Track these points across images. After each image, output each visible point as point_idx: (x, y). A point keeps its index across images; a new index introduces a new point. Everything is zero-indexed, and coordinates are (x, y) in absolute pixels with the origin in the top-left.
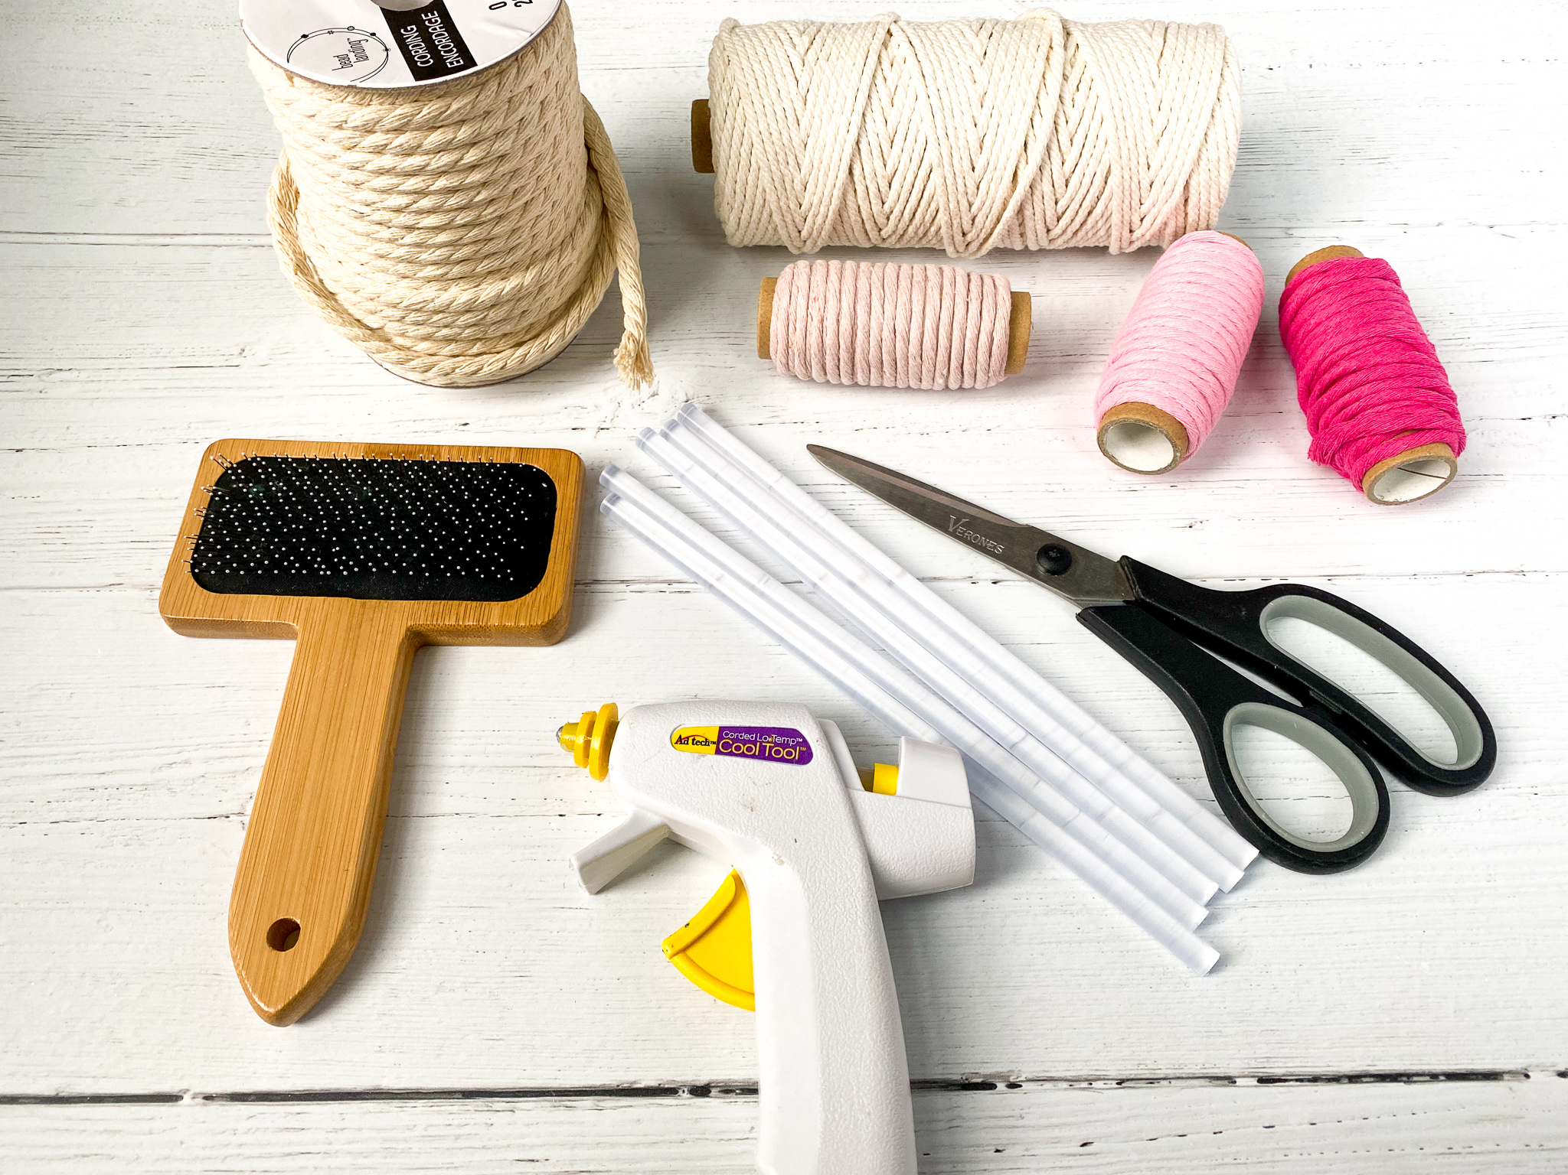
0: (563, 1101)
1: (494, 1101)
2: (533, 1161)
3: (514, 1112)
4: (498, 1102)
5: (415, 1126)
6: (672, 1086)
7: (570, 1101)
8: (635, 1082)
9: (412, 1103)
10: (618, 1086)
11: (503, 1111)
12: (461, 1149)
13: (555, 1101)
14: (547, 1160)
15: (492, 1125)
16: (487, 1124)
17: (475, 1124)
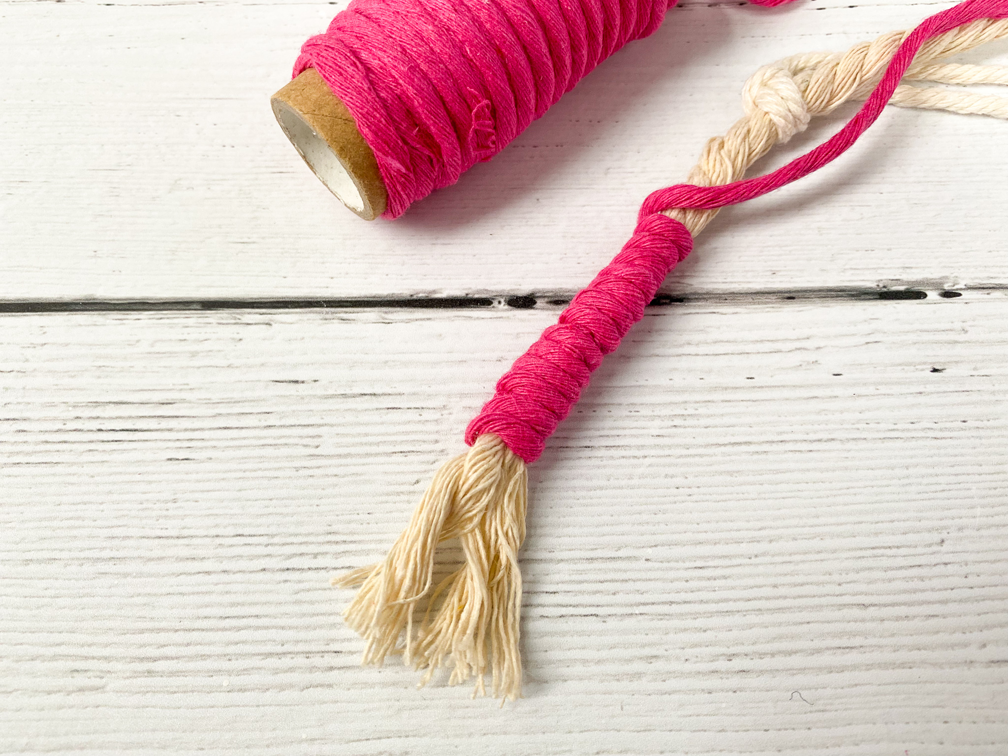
0: (336, 313)
1: (245, 313)
2: (297, 382)
3: (270, 325)
4: (249, 313)
5: (138, 341)
6: (484, 296)
7: (346, 312)
8: (434, 292)
9: (134, 315)
10: (412, 296)
11: (256, 324)
12: (199, 368)
13: (327, 313)
14: (315, 381)
15: (241, 340)
16: (233, 339)
17: (219, 339)
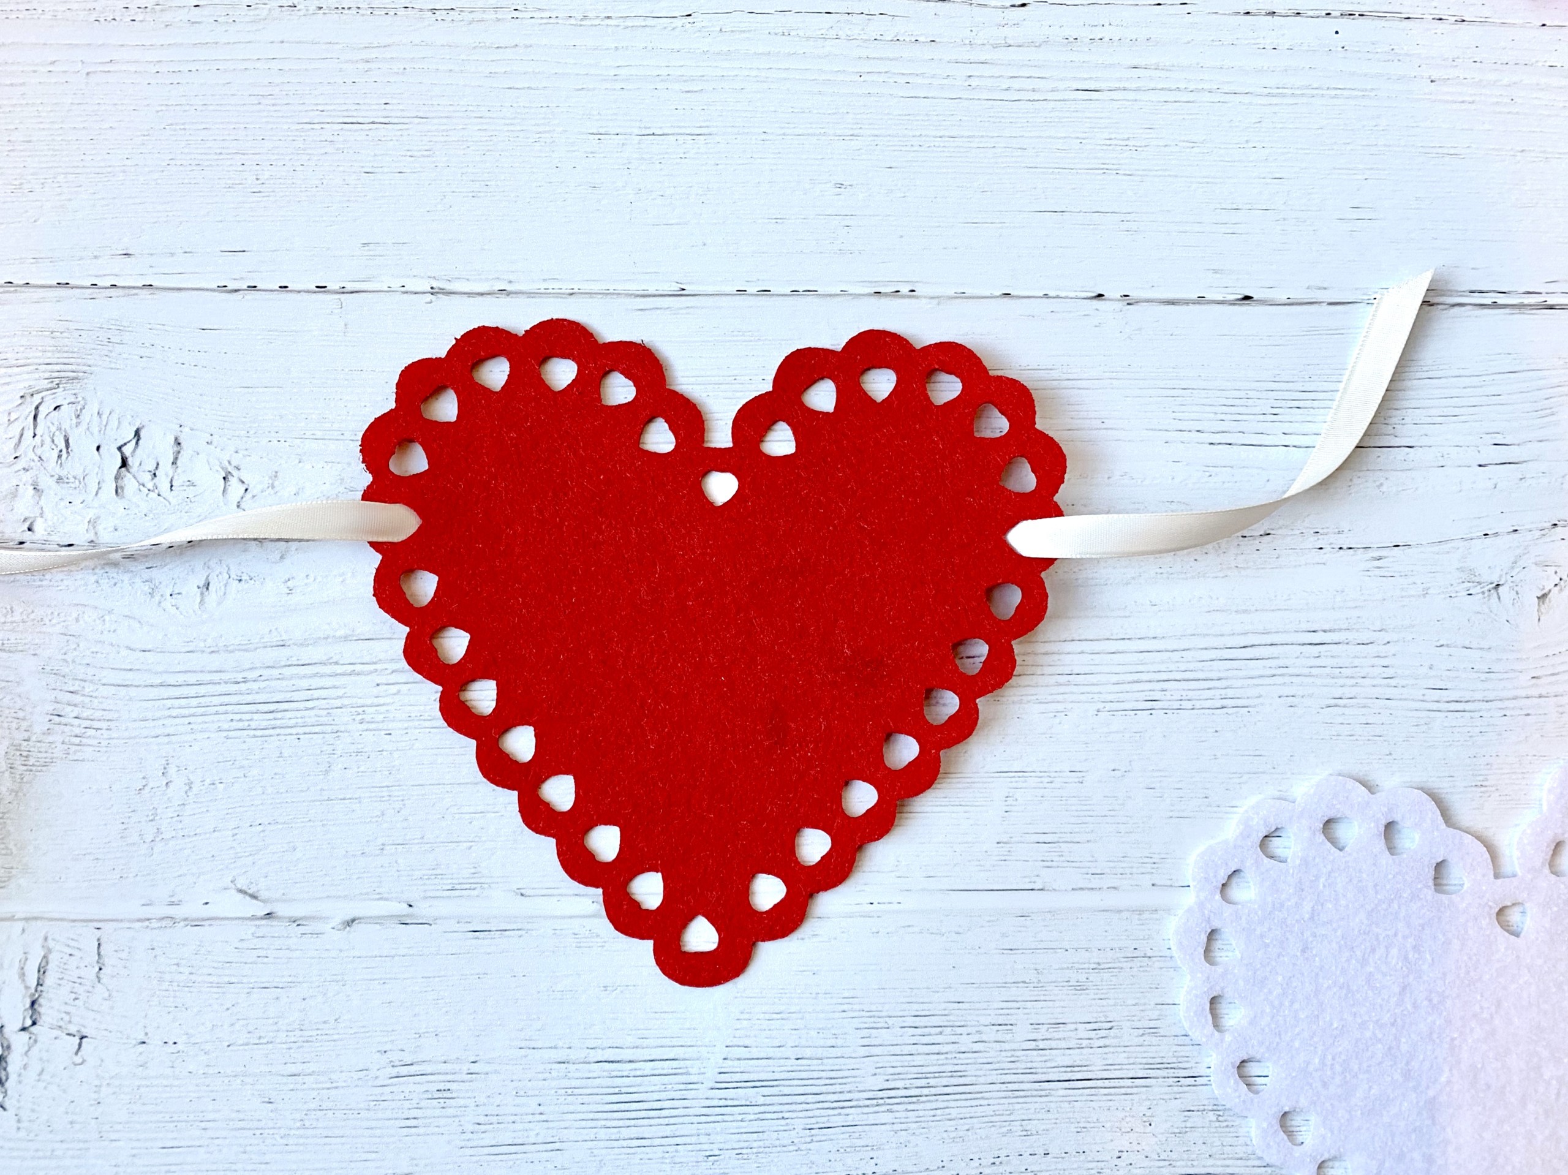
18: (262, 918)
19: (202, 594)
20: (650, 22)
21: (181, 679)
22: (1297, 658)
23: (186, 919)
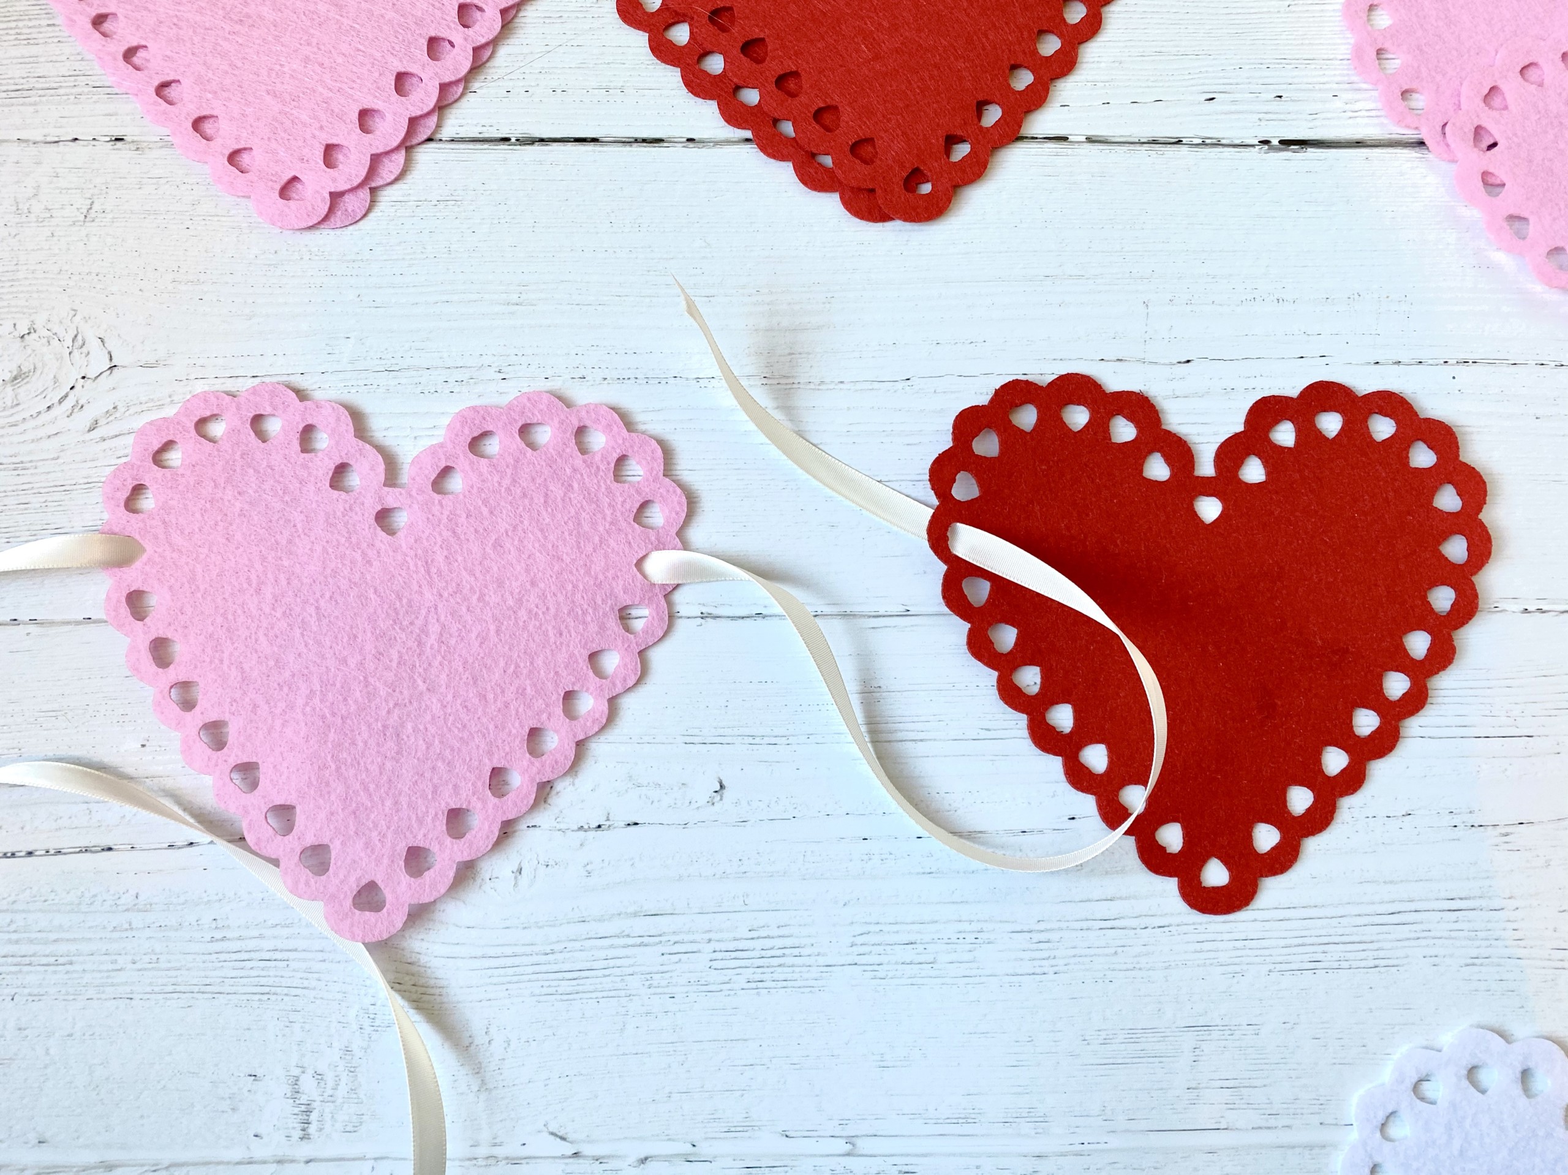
18: (570, 1157)
19: (516, 878)
20: (876, 385)
21: (498, 951)
22: (1439, 922)
23: (507, 1158)
